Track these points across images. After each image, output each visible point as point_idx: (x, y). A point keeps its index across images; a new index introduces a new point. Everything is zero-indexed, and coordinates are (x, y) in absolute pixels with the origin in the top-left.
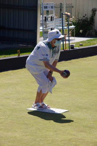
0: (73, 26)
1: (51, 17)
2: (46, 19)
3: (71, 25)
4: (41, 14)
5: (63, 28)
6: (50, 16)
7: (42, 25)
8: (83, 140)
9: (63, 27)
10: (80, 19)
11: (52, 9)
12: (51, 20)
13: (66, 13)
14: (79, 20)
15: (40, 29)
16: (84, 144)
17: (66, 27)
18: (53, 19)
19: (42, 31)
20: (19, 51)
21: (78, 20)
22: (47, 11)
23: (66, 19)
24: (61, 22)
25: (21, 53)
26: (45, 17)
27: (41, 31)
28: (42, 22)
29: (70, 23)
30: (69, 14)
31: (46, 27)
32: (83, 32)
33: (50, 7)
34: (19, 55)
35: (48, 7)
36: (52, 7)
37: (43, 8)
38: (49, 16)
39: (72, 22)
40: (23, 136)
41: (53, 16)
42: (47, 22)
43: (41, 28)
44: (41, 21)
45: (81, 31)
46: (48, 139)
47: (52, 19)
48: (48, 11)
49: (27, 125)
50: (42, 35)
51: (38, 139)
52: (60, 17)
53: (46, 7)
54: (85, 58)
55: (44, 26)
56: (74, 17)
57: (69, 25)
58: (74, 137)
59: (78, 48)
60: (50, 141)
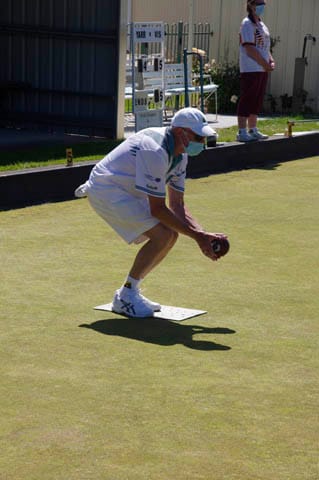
0: (212, 86)
1: (156, 60)
2: (142, 67)
3: (208, 83)
4: (128, 52)
5: (186, 91)
6: (152, 57)
7: (131, 81)
8: (245, 388)
9: (186, 87)
10: (230, 66)
11: (157, 40)
12: (156, 69)
13: (195, 50)
14: (229, 70)
15: (126, 91)
16: (246, 399)
17: (193, 89)
18: (159, 66)
19: (131, 96)
20: (70, 150)
21: (225, 69)
22: (143, 44)
23: (194, 67)
24: (182, 73)
25: (75, 157)
26: (140, 62)
27: (127, 97)
28: (131, 74)
29: (205, 76)
30: (201, 52)
31: (141, 87)
32: (237, 101)
33: (153, 34)
34: (70, 162)
35: (147, 35)
36: (158, 34)
37: (135, 36)
38: (149, 56)
39: (209, 73)
40: (88, 377)
41: (159, 59)
42: (144, 75)
43: (129, 90)
44: (127, 71)
45: (234, 99)
46: (154, 386)
47: (157, 66)
48: (146, 45)
49: (96, 348)
50: (131, 107)
51: (126, 388)
52: (179, 62)
53: (141, 35)
54: (244, 171)
55: (137, 85)
56: (213, 61)
57: (202, 81)
58: (221, 381)
59: (226, 144)
60: (159, 392)
